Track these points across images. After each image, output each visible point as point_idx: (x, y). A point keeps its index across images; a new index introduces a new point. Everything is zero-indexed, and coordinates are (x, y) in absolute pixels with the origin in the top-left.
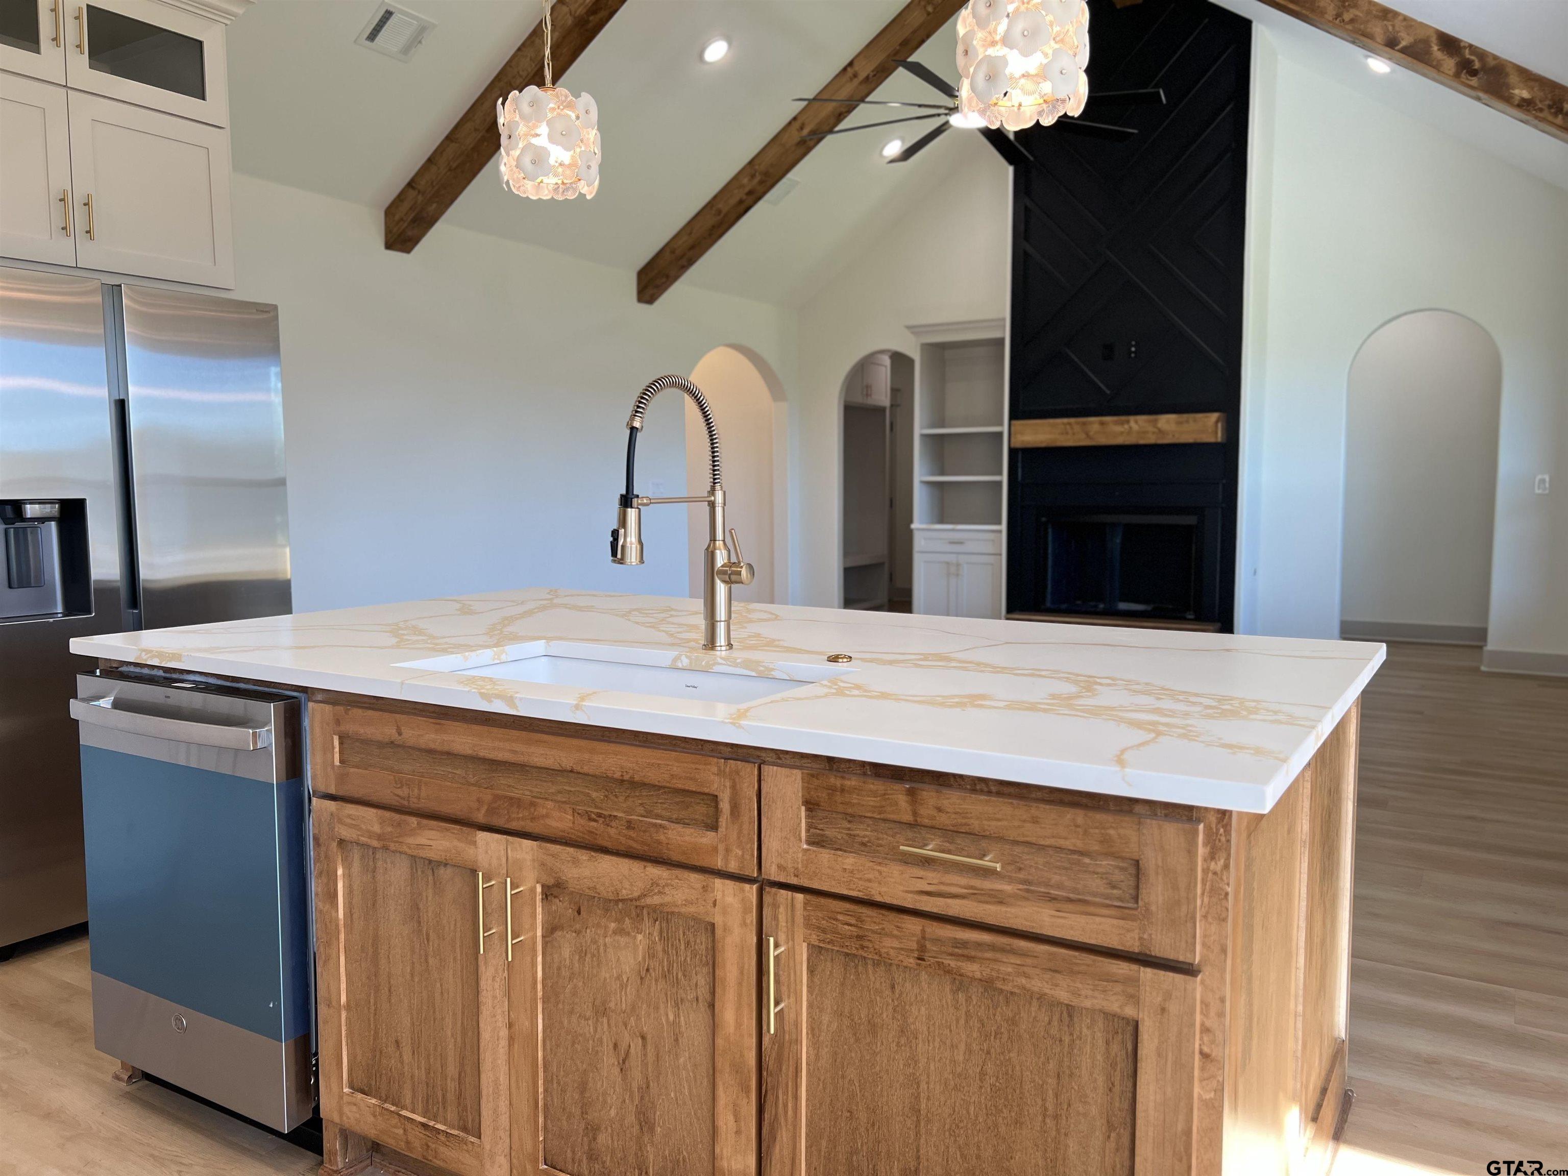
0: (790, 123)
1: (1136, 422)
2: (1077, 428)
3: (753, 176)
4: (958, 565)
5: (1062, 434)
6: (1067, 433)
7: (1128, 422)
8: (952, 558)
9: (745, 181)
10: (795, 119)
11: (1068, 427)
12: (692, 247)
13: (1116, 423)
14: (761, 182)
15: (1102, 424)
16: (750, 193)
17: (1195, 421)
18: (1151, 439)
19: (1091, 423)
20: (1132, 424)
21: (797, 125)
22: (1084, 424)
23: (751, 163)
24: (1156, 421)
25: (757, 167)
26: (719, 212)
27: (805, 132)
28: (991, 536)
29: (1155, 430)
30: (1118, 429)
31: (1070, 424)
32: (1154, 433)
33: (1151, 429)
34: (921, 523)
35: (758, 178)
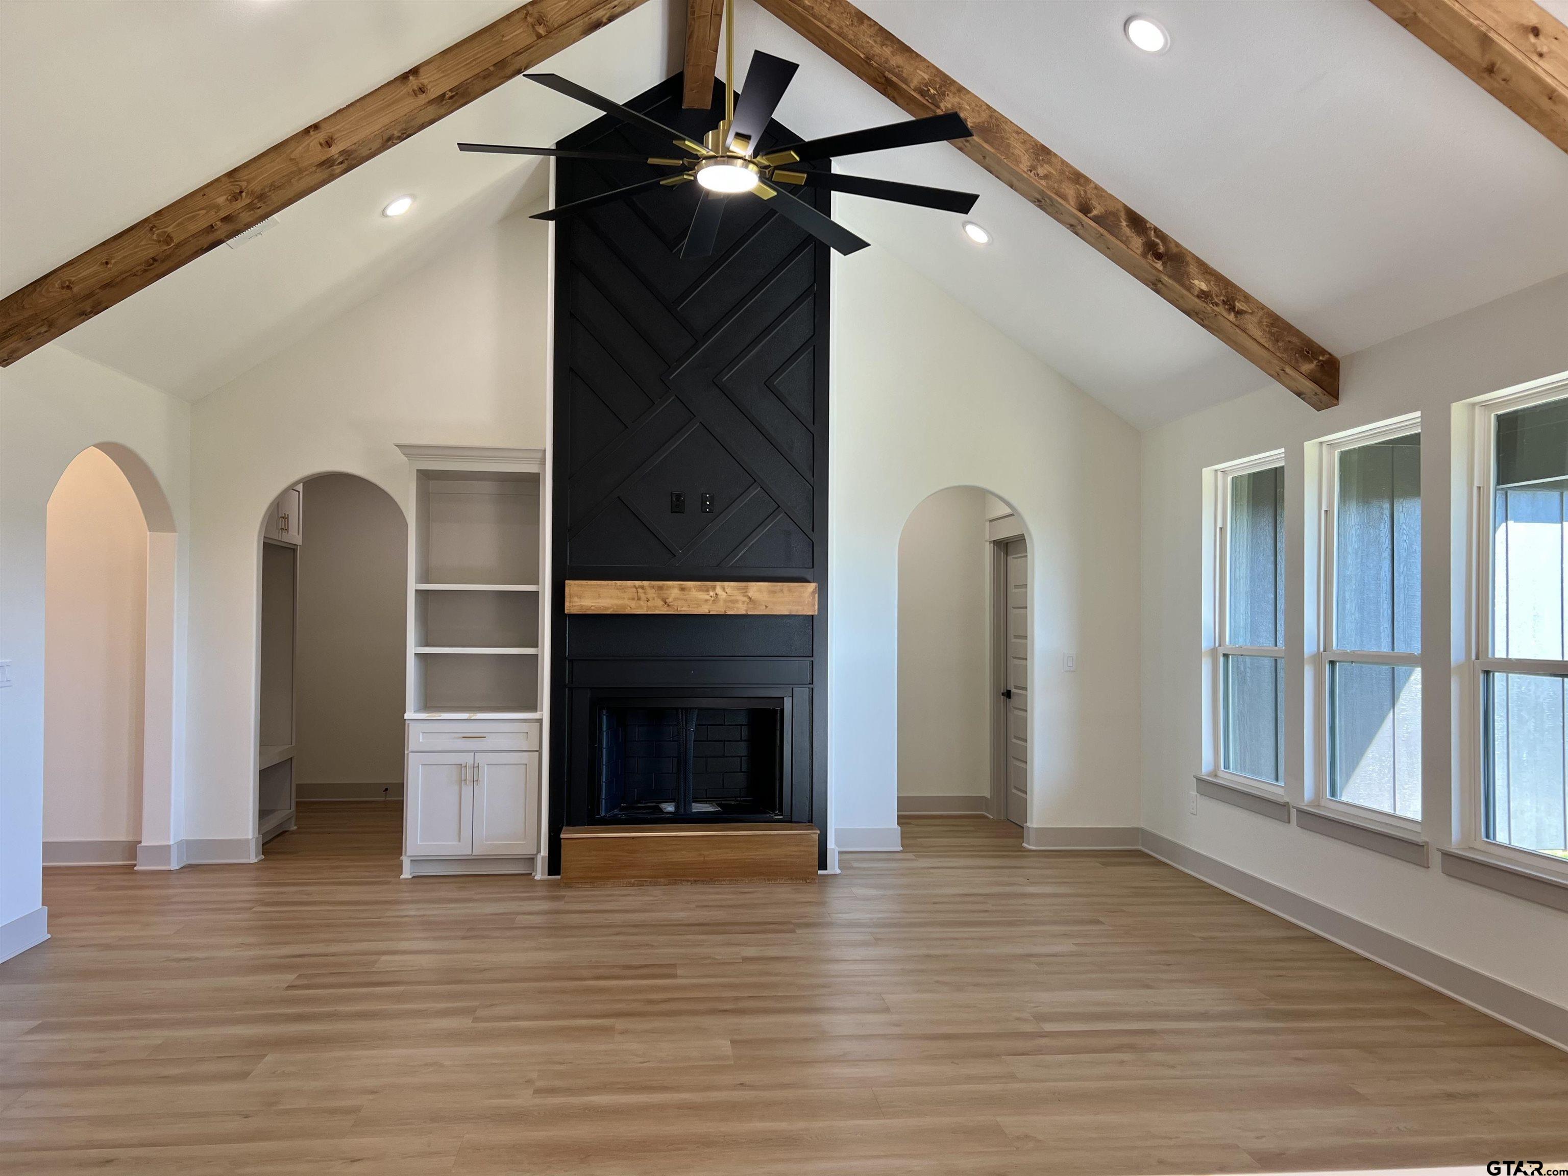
0: (307, 131)
1: (724, 589)
2: (651, 593)
3: (236, 197)
4: (476, 767)
5: (633, 599)
6: (639, 599)
7: (714, 588)
8: (468, 759)
9: (221, 200)
10: (316, 127)
11: (640, 590)
12: (106, 286)
13: (700, 589)
14: (250, 207)
15: (682, 589)
16: (226, 219)
17: (790, 590)
18: (741, 609)
19: (669, 587)
20: (719, 590)
21: (321, 136)
22: (661, 588)
23: (231, 174)
24: (746, 588)
25: (244, 184)
26: (168, 239)
27: (334, 151)
28: (524, 727)
29: (746, 599)
30: (703, 596)
31: (642, 587)
32: (744, 602)
33: (741, 598)
34: (418, 710)
35: (245, 200)
